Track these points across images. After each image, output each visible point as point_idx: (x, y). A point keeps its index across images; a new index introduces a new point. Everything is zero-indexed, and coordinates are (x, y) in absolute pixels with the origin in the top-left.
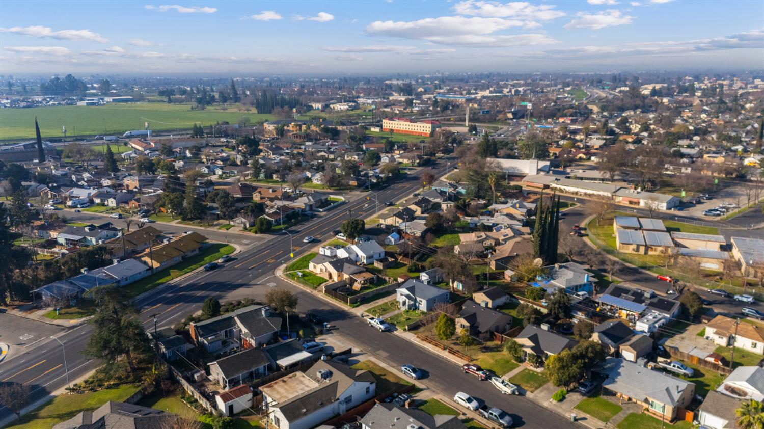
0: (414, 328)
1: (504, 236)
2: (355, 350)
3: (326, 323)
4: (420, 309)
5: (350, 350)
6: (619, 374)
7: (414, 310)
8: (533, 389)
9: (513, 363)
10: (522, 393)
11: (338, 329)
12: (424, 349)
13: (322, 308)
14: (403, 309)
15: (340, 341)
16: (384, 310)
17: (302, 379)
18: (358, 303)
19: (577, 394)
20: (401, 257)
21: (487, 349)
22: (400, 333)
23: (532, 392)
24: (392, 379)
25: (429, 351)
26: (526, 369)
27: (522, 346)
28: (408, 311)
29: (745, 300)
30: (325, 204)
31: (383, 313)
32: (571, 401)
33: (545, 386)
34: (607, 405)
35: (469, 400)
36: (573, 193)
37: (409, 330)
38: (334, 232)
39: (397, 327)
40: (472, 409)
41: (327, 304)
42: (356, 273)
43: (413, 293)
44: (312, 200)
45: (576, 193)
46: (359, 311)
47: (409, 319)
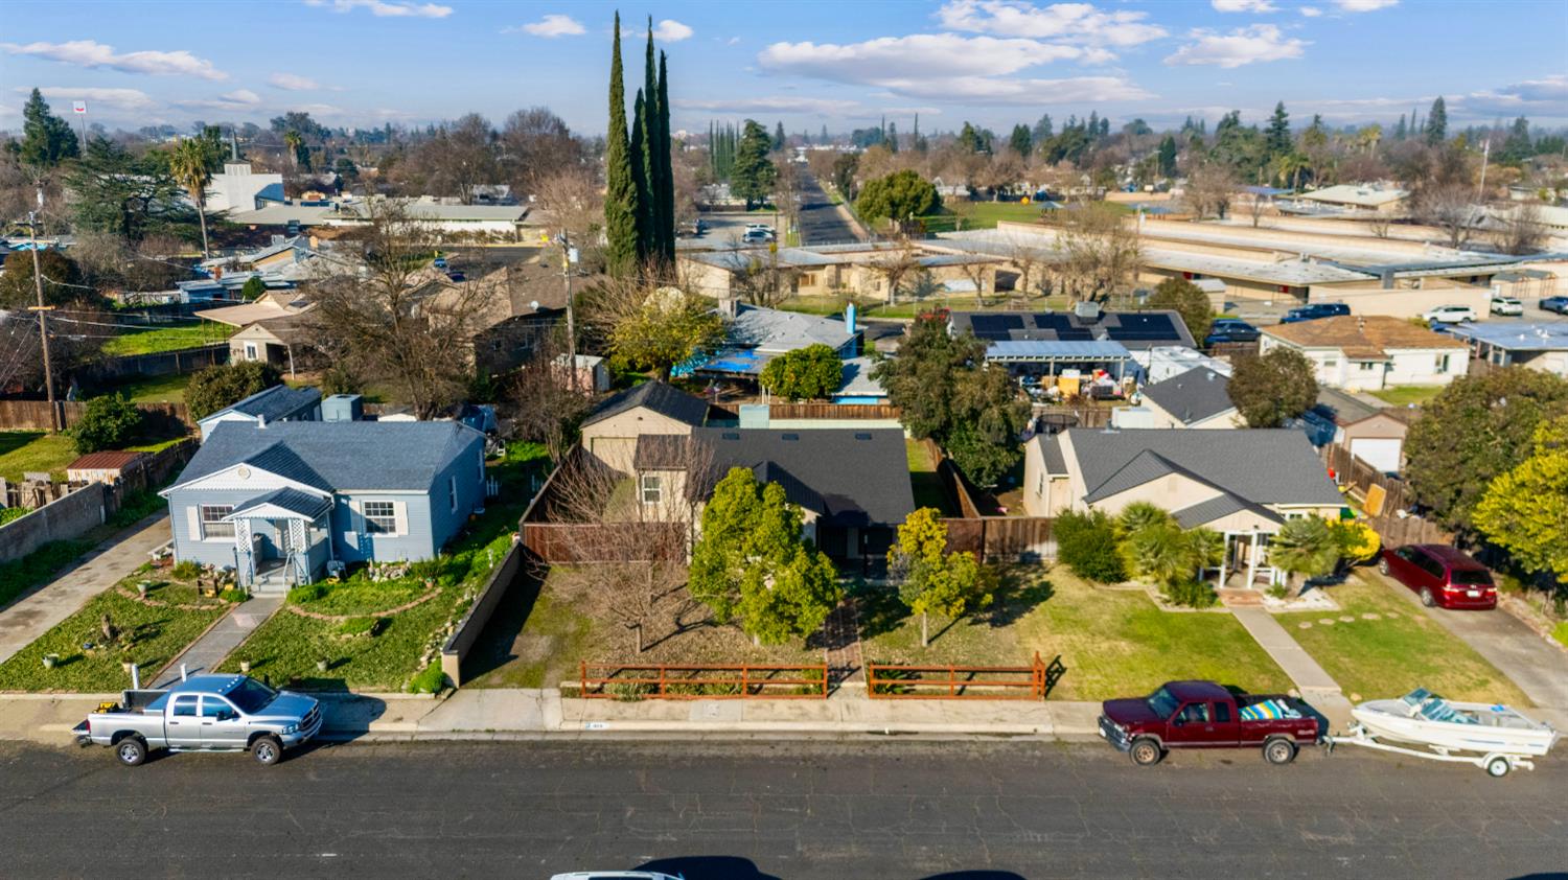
14: (277, 588)
16: (143, 635)
28: (319, 592)
31: (151, 649)
43: (311, 473)
47: (383, 625)
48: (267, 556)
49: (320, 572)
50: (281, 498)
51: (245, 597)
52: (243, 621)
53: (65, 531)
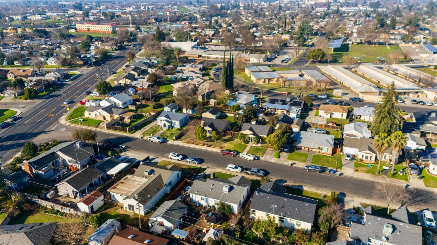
0: (179, 138)
1: (198, 82)
2: (151, 157)
3: (121, 145)
4: (175, 127)
5: (149, 157)
6: (301, 138)
7: (171, 129)
8: (262, 155)
9: (244, 145)
10: (258, 159)
11: (130, 147)
12: (191, 148)
13: (110, 138)
14: (165, 129)
15: (136, 154)
16: (153, 132)
17: (134, 179)
18: (134, 131)
19: (284, 152)
20: (144, 101)
21: (226, 141)
22: (171, 142)
23: (262, 157)
24: (185, 167)
25: (195, 148)
26: (252, 146)
27: (246, 135)
28: (168, 130)
29: (323, 97)
30: (67, 76)
31: (154, 133)
32: (284, 156)
33: (266, 152)
34: (301, 154)
35: (236, 168)
36: (215, 58)
37: (176, 139)
38: (87, 92)
39: (167, 139)
40: (239, 172)
41: (112, 135)
42: (123, 113)
43: (169, 118)
44: (58, 74)
45: (217, 58)
46: (137, 135)
47: (172, 134)
48: (165, 125)
49: (169, 128)
50: (166, 121)
51: (162, 129)
52: (162, 132)
53: (149, 120)
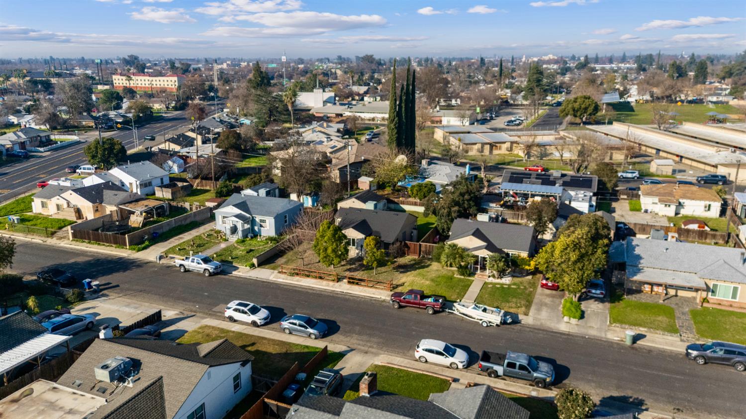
0: (268, 260)
1: (332, 148)
2: (168, 314)
3: (88, 280)
4: (263, 234)
5: (158, 314)
6: (639, 257)
7: (252, 238)
8: (523, 309)
9: (460, 280)
10: (516, 321)
11: (118, 286)
12: (301, 287)
13: (72, 261)
14: (233, 239)
15: (128, 305)
16: (199, 246)
18: (147, 243)
20: (198, 181)
21: (405, 268)
22: (243, 271)
23: (526, 314)
24: (271, 349)
25: (312, 289)
26: (485, 283)
27: (465, 250)
28: (243, 241)
30: (47, 142)
31: (200, 249)
32: (596, 314)
33: (535, 301)
34: (646, 307)
37: (260, 265)
39: (234, 264)
40: (460, 366)
41: (83, 253)
42: (130, 202)
43: (247, 210)
44: (23, 136)
46: (151, 254)
47: (251, 251)
48: (234, 230)
49: (245, 236)
50: (238, 216)
51: (226, 240)
52: (223, 245)
53: (198, 219)
